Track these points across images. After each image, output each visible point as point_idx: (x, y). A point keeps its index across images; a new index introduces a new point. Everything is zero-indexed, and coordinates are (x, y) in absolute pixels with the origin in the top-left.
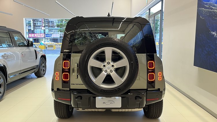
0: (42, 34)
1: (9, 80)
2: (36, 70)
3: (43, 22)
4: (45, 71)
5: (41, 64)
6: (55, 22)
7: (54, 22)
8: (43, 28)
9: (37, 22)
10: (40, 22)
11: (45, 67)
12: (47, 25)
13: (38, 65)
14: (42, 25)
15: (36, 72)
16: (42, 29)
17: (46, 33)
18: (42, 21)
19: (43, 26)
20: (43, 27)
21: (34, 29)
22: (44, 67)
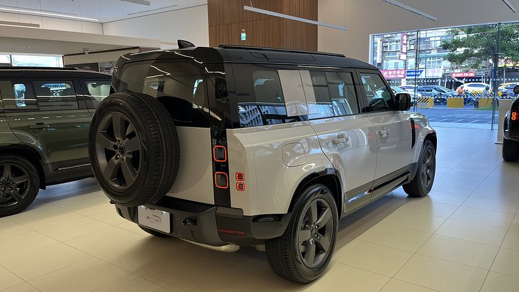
0: (400, 70)
1: (346, 210)
2: (411, 177)
3: (405, 42)
4: (430, 179)
5: (422, 160)
6: (433, 39)
7: (431, 39)
8: (403, 57)
9: (390, 42)
10: (397, 42)
11: (432, 167)
12: (412, 47)
13: (415, 163)
14: (402, 49)
15: (409, 182)
16: (399, 59)
17: (409, 68)
18: (402, 40)
19: (404, 50)
20: (403, 53)
21: (382, 60)
22: (428, 168)
